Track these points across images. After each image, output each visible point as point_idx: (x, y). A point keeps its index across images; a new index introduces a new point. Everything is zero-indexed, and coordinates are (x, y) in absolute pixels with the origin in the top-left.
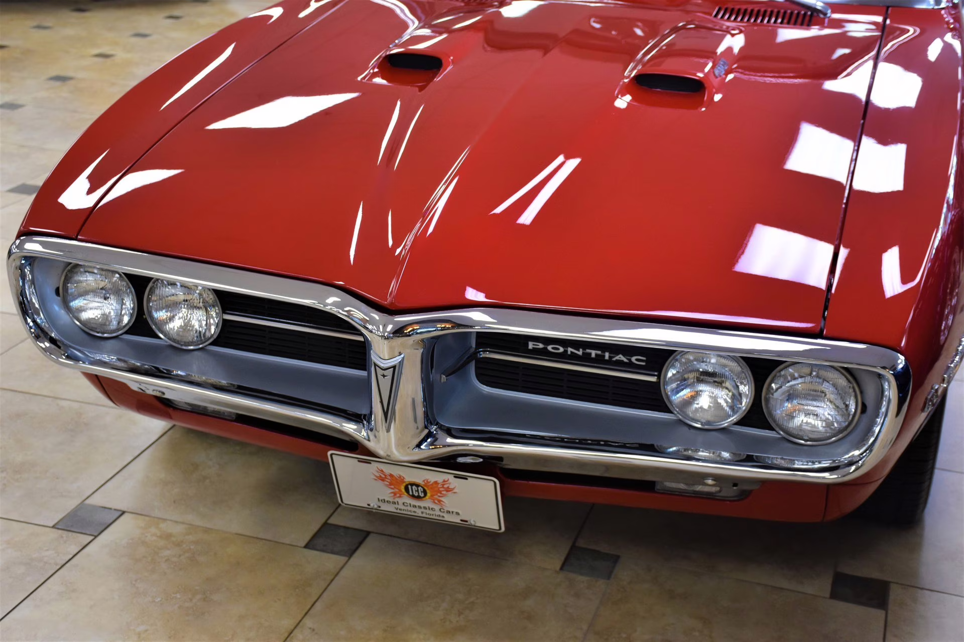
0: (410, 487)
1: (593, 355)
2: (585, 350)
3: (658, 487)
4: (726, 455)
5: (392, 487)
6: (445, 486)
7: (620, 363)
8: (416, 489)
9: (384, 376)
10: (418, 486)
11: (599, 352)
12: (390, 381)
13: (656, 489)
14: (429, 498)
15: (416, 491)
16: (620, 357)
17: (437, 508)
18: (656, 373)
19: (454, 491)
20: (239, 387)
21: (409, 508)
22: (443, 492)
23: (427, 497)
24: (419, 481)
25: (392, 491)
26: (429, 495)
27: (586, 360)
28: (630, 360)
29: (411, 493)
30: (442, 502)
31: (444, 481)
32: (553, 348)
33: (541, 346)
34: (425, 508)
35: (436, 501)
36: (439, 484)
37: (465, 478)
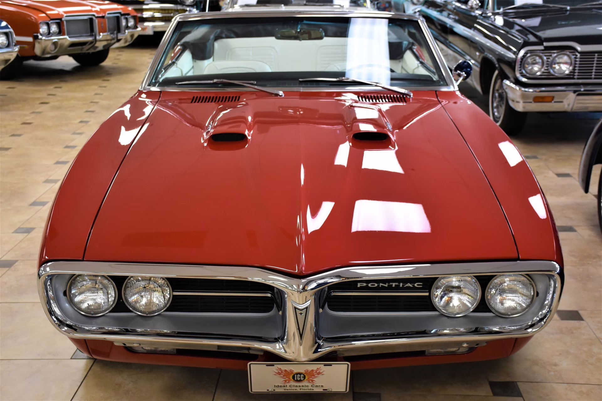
0: (296, 375)
1: (394, 286)
2: (389, 284)
3: (427, 353)
4: (462, 330)
5: (285, 377)
6: (318, 372)
7: (409, 288)
8: (299, 376)
9: (301, 314)
10: (300, 374)
11: (397, 284)
12: (305, 316)
13: (426, 354)
14: (307, 380)
15: (299, 377)
16: (409, 285)
17: (310, 385)
18: (428, 291)
19: (323, 373)
20: (179, 333)
21: (293, 388)
22: (315, 375)
23: (305, 380)
24: (302, 371)
25: (285, 379)
26: (306, 378)
27: (390, 289)
28: (414, 286)
29: (296, 379)
30: (314, 381)
31: (318, 369)
32: (371, 285)
33: (365, 284)
34: (303, 386)
35: (310, 381)
36: (314, 371)
37: (330, 365)
